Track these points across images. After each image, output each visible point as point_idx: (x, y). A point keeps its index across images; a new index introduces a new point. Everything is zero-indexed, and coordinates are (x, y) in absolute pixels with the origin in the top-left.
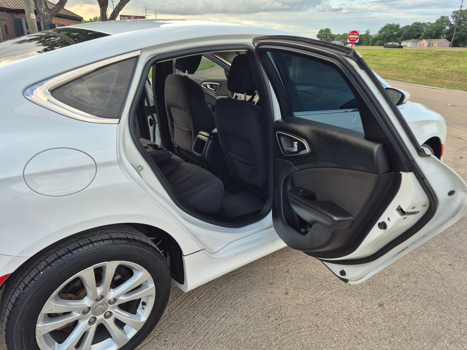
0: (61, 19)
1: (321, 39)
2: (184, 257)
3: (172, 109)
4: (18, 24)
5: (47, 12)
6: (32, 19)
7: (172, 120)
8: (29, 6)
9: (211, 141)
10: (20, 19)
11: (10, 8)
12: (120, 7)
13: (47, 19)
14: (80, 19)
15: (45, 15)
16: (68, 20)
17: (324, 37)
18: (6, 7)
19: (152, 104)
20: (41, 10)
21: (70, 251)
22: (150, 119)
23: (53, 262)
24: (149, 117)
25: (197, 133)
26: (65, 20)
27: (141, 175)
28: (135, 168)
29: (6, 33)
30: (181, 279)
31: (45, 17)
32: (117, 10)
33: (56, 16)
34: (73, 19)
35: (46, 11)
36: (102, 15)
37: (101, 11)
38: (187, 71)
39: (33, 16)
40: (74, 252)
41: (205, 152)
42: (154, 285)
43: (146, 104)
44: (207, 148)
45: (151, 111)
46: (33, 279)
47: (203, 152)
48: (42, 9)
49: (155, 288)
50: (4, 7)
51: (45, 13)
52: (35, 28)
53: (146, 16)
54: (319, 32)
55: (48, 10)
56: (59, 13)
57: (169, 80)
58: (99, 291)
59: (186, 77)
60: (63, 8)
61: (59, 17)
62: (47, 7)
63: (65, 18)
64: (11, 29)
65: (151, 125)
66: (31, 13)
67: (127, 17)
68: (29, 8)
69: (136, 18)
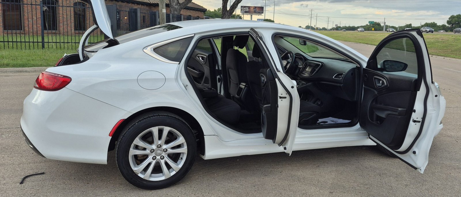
0: (189, 11)
1: (453, 25)
2: (204, 136)
3: (230, 70)
4: (153, 16)
6: (164, 13)
7: (230, 78)
8: (162, 4)
9: (246, 88)
10: (155, 12)
11: (150, 2)
13: (176, 11)
14: (204, 10)
15: (175, 8)
16: (194, 11)
17: (455, 23)
18: (147, 2)
19: (220, 69)
20: (173, 4)
21: (149, 117)
22: (219, 78)
23: (141, 120)
24: (218, 77)
25: (240, 84)
26: (192, 11)
27: (186, 89)
28: (184, 85)
29: (143, 22)
30: (203, 152)
31: (175, 10)
33: (184, 8)
34: (199, 11)
35: (177, 5)
36: (223, 7)
37: (223, 3)
38: (238, 47)
39: (164, 11)
40: (151, 118)
41: (241, 96)
42: (187, 147)
43: (217, 68)
44: (243, 93)
45: (219, 72)
46: (133, 126)
47: (240, 96)
49: (187, 149)
50: (146, 2)
51: (176, 7)
52: (164, 20)
53: (265, 6)
54: (450, 18)
55: (179, 4)
56: (188, 6)
57: (229, 52)
58: (160, 142)
59: (237, 50)
60: (191, 2)
61: (187, 9)
62: (178, 2)
64: (148, 19)
65: (219, 82)
66: (163, 8)
67: (248, 8)
68: (162, 5)
69: (255, 8)
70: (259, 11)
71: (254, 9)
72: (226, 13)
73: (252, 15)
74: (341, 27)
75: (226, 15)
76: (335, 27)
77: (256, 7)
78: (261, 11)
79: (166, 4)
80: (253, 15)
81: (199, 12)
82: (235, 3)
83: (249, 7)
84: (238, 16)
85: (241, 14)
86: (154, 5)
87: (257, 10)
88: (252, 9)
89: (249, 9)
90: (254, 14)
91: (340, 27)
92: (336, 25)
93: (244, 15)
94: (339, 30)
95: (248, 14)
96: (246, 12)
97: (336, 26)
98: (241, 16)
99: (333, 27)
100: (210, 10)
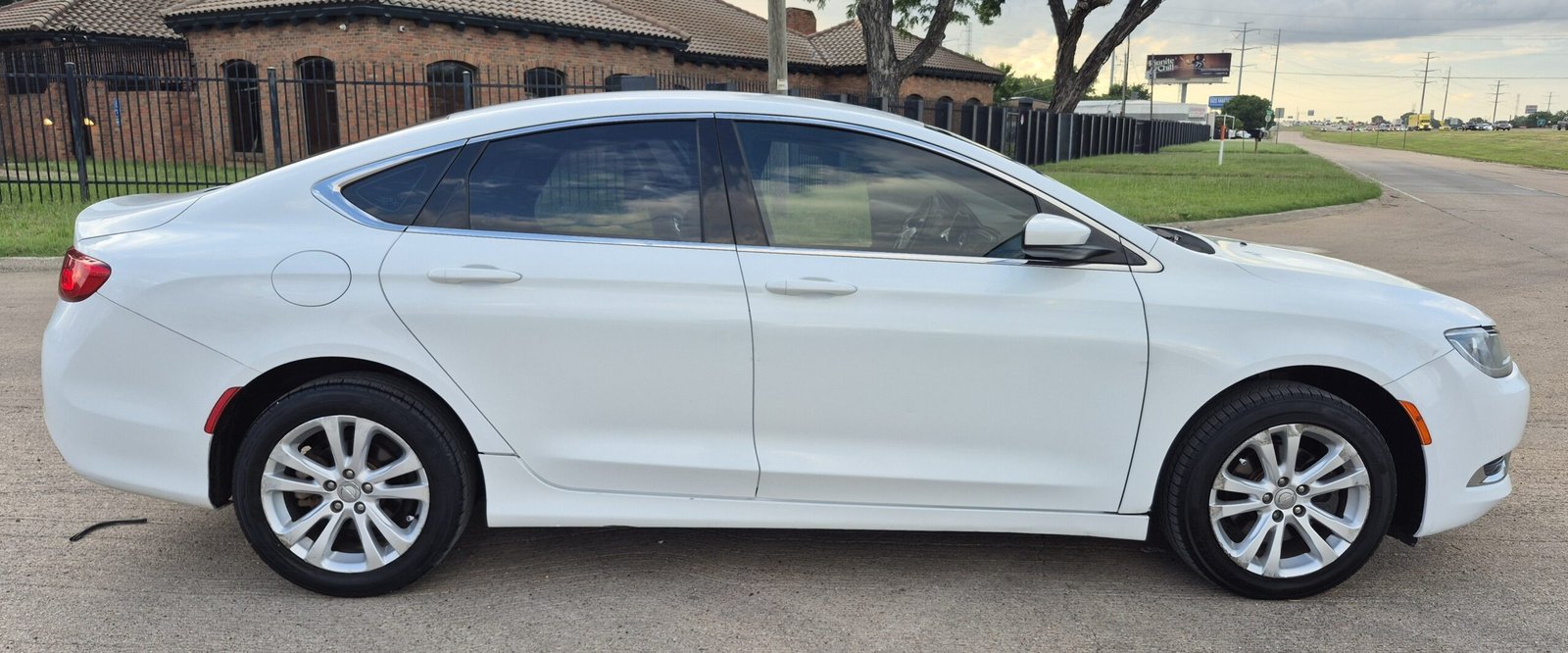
0: (943, 82)
2: (480, 455)
5: (891, 69)
8: (777, 64)
12: (1120, 33)
14: (994, 78)
15: (883, 76)
16: (960, 83)
20: (878, 64)
21: (314, 386)
23: (293, 394)
26: (954, 83)
31: (884, 82)
32: (1106, 45)
34: (977, 80)
35: (890, 66)
36: (1060, 62)
46: (270, 408)
48: (881, 61)
51: (887, 72)
55: (894, 64)
56: (924, 65)
61: (938, 77)
62: (895, 55)
63: (943, 79)
66: (779, 78)
67: (1171, 61)
68: (778, 69)
69: (1200, 60)
70: (1214, 69)
71: (1194, 62)
72: (1070, 83)
73: (1185, 85)
74: (1554, 113)
75: (1070, 87)
76: (1527, 115)
77: (1202, 56)
78: (1219, 69)
79: (789, 64)
80: (1188, 85)
81: (980, 86)
82: (1102, 47)
83: (1178, 56)
84: (1137, 89)
85: (1147, 81)
86: (837, 72)
87: (1207, 65)
88: (1187, 64)
89: (1176, 63)
90: (1192, 80)
91: (1546, 116)
92: (1529, 108)
93: (1155, 86)
94: (1540, 127)
95: (1173, 80)
96: (1164, 75)
97: (1528, 110)
98: (1147, 91)
99: (1519, 115)
100: (1037, 77)
